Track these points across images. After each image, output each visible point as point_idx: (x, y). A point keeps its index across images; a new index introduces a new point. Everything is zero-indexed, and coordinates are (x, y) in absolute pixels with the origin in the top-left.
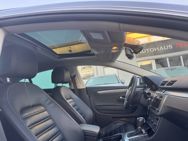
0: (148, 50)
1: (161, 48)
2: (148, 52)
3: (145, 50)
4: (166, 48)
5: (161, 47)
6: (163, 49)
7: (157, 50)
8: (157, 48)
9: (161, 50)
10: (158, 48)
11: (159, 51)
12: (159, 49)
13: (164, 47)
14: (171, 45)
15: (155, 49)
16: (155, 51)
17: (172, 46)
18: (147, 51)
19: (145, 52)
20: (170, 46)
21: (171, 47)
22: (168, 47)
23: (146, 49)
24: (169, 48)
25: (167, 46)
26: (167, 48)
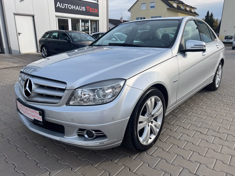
0: (67, 5)
2: (67, 8)
3: (64, 4)
6: (79, 9)
7: (74, 8)
11: (76, 10)
12: (76, 9)
13: (80, 7)
15: (73, 7)
16: (73, 9)
18: (65, 6)
20: (84, 8)
22: (83, 9)
25: (82, 7)
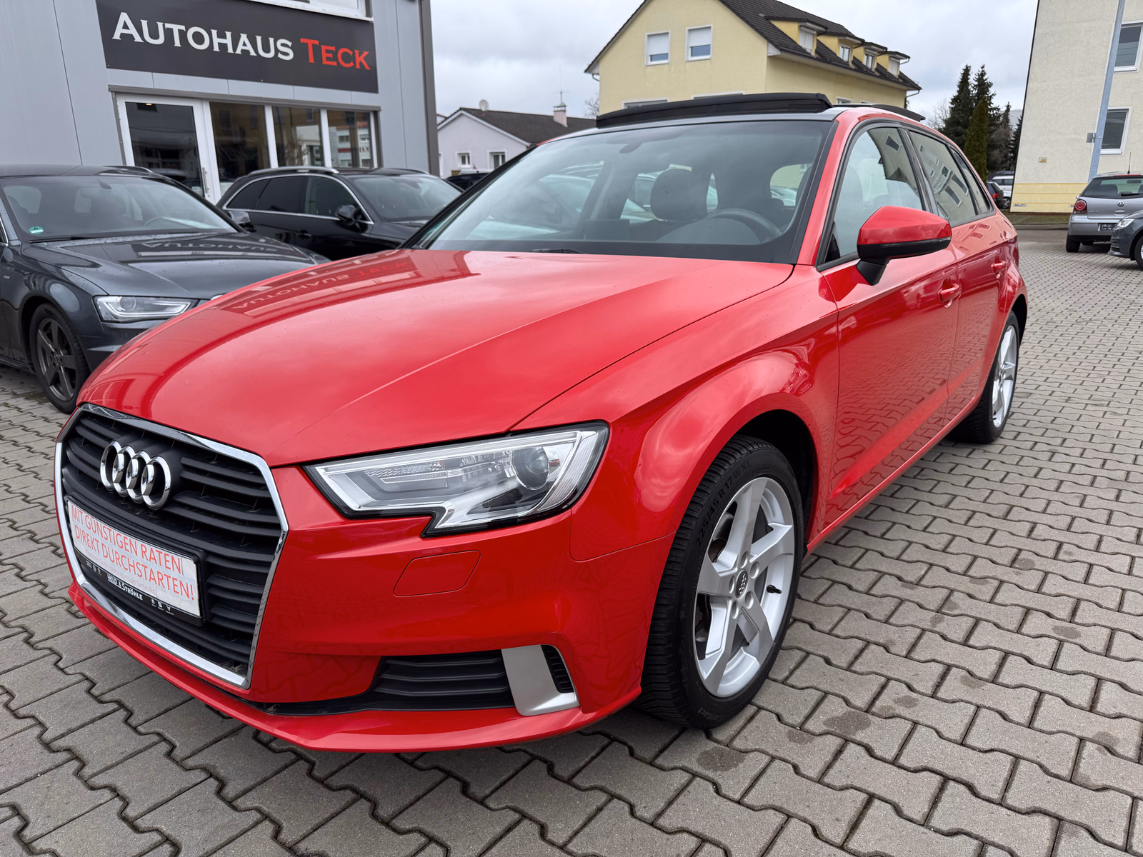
1: (244, 44)
2: (177, 43)
3: (160, 25)
4: (267, 49)
5: (244, 37)
6: (253, 53)
7: (223, 46)
8: (225, 37)
9: (242, 51)
10: (228, 34)
11: (234, 55)
13: (259, 39)
14: (290, 44)
15: (216, 41)
17: (291, 48)
19: (161, 40)
20: (283, 45)
21: (287, 54)
23: (164, 22)
24: (280, 56)
25: (271, 40)
26: (271, 55)
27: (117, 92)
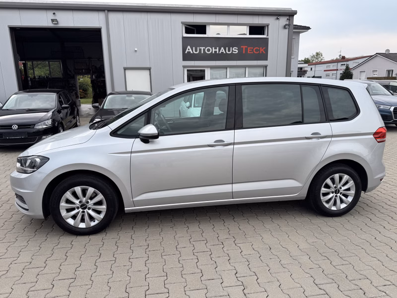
0: (203, 49)
1: (222, 50)
2: (202, 52)
4: (229, 51)
7: (216, 52)
8: (216, 49)
11: (219, 54)
12: (219, 51)
14: (237, 48)
18: (200, 50)
19: (198, 52)
20: (234, 49)
23: (199, 47)
24: (233, 52)
25: (231, 48)
27: (184, 67)
